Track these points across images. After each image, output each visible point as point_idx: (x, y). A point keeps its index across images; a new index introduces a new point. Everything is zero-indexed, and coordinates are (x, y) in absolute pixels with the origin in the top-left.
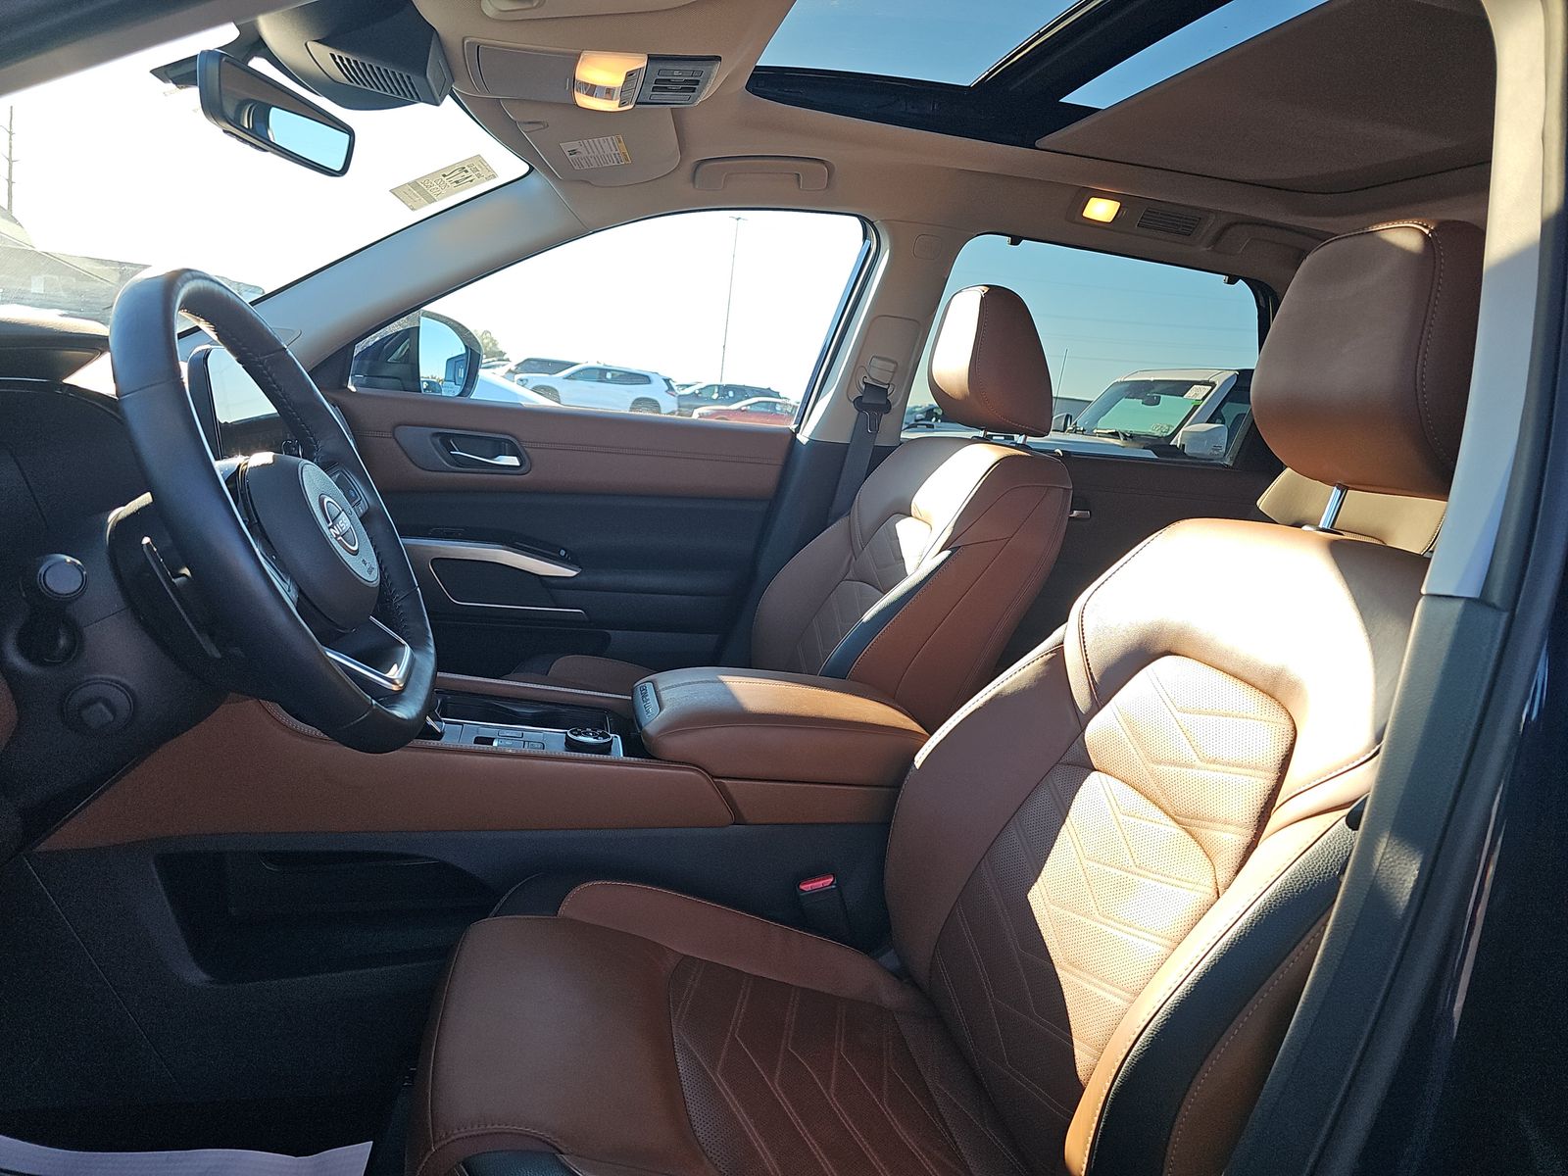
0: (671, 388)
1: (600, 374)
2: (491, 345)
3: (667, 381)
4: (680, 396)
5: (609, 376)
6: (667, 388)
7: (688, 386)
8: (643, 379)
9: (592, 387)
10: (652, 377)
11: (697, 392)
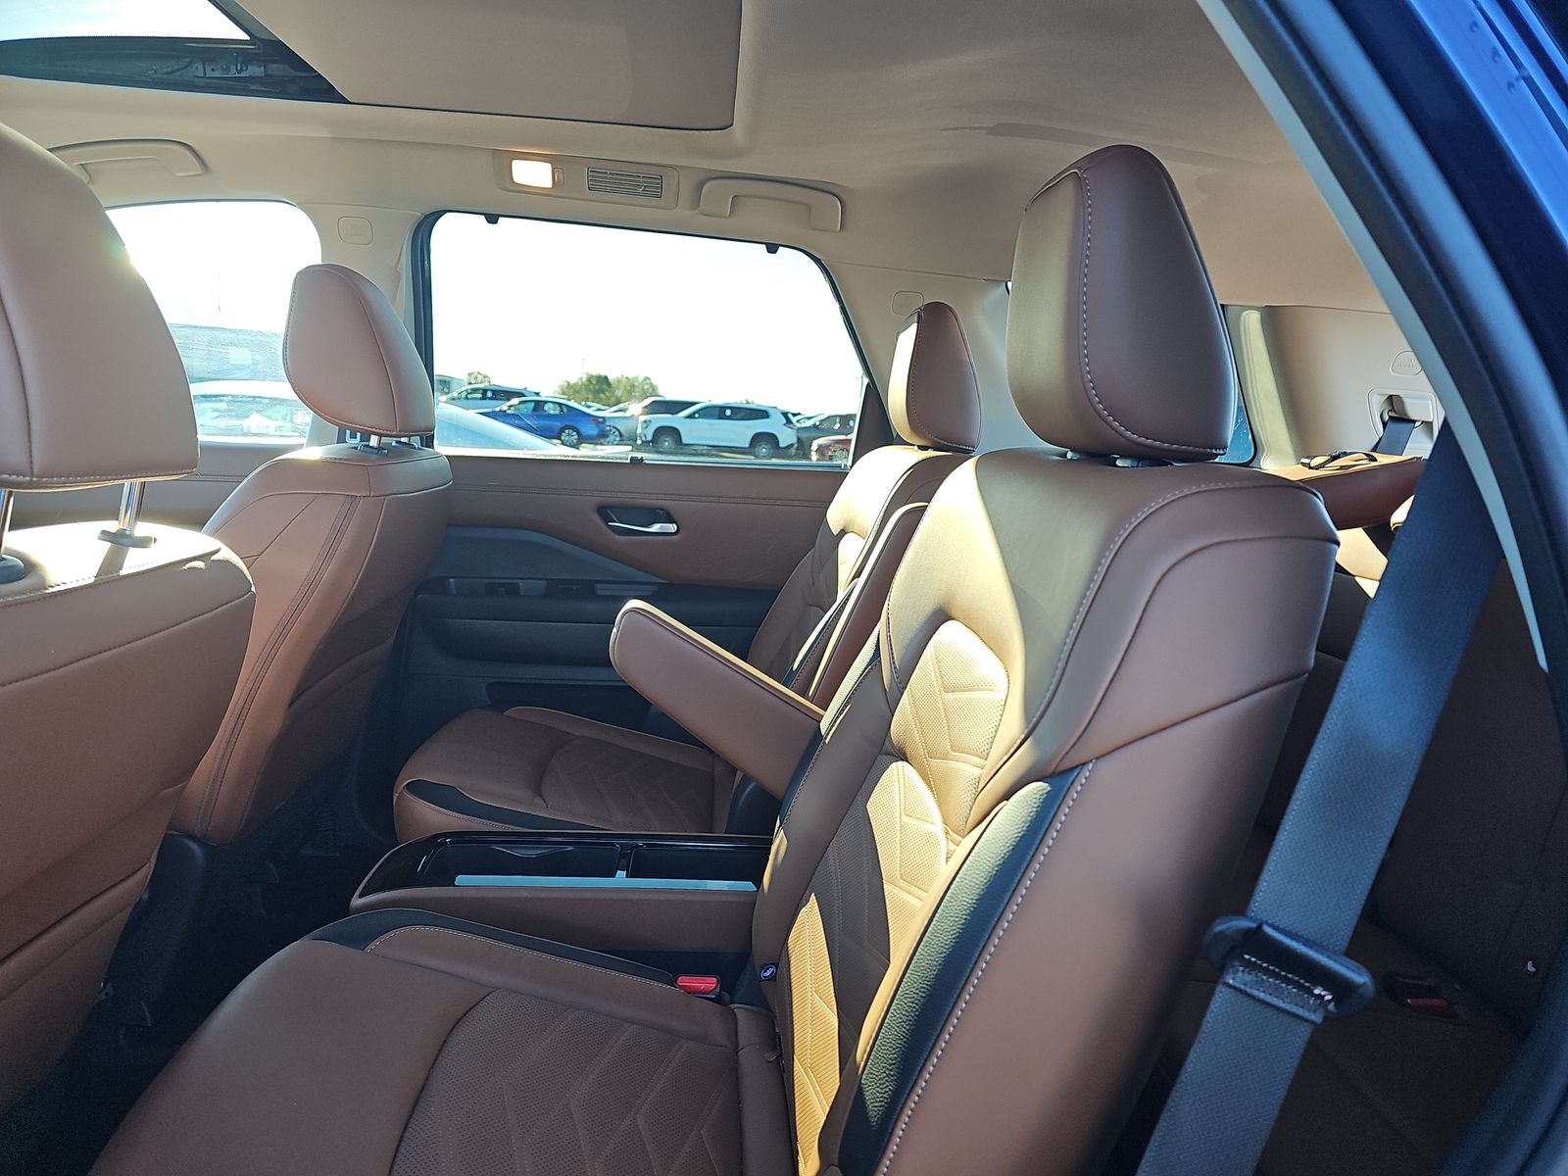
0: (789, 421)
1: (719, 412)
2: (650, 390)
3: (785, 414)
4: (799, 429)
5: (728, 412)
6: (785, 421)
7: (809, 418)
8: (761, 414)
9: (712, 425)
10: (770, 411)
11: (818, 423)
